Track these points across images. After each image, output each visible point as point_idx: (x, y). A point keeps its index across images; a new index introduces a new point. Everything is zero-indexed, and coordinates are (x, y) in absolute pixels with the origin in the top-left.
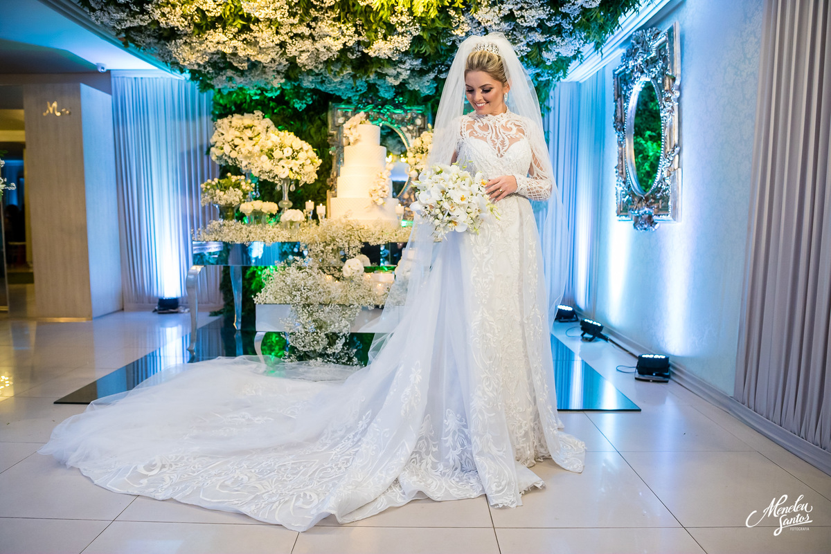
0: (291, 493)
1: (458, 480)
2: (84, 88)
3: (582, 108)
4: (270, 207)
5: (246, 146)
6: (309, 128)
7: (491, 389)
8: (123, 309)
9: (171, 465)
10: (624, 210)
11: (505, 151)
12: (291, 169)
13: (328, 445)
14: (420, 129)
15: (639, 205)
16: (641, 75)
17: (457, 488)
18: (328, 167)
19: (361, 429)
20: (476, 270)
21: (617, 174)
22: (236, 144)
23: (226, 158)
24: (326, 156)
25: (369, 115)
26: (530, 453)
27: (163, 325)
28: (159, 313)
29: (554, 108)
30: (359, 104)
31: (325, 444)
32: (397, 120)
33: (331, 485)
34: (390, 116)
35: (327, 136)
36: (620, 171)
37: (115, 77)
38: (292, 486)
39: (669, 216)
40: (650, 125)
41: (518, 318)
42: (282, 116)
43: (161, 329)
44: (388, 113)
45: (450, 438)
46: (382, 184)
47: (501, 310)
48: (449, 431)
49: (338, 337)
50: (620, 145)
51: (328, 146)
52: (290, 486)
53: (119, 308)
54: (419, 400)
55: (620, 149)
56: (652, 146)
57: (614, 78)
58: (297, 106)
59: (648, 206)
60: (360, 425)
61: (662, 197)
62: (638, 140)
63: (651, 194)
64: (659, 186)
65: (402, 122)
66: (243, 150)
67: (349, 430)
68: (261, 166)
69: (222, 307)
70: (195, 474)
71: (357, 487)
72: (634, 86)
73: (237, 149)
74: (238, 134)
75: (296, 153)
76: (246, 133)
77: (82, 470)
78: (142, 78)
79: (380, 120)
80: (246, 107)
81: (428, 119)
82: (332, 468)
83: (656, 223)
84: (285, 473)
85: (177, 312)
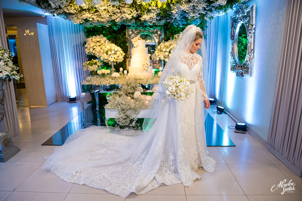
0: (121, 182)
1: (174, 176)
2: (38, 24)
3: (219, 26)
4: (108, 71)
5: (98, 49)
6: (119, 36)
7: (184, 148)
8: (57, 101)
9: (83, 171)
10: (233, 69)
11: (192, 68)
12: (115, 58)
13: (132, 163)
14: (159, 35)
15: (239, 68)
16: (241, 21)
17: (175, 180)
18: (126, 50)
19: (143, 158)
20: (180, 109)
21: (231, 55)
22: (94, 48)
23: (91, 53)
24: (126, 46)
25: (141, 30)
26: (196, 167)
27: (71, 107)
28: (70, 103)
29: (209, 26)
30: (137, 27)
31: (131, 162)
32: (151, 32)
33: (133, 179)
34: (148, 31)
35: (126, 39)
36: (232, 54)
37: (48, 18)
38: (122, 179)
39: (249, 75)
40: (244, 32)
41: (194, 124)
42: (109, 32)
43: (71, 108)
44: (148, 30)
45: (171, 162)
46: (147, 62)
47: (188, 122)
48: (171, 160)
49: (133, 121)
50: (233, 45)
51: (126, 43)
52: (121, 179)
53: (56, 101)
54: (161, 151)
55: (232, 46)
56: (245, 40)
57: (231, 19)
58: (115, 28)
59: (241, 70)
60: (142, 157)
61: (246, 67)
62: (240, 38)
63: (243, 65)
64: (246, 63)
65: (153, 33)
66: (97, 50)
67: (139, 158)
68: (104, 57)
69: (91, 100)
70: (91, 174)
71: (141, 181)
72: (238, 24)
73: (95, 50)
74: (95, 44)
75: (116, 52)
76: (98, 44)
77: (56, 174)
78: (58, 18)
79: (145, 32)
80: (96, 29)
81: (162, 32)
82: (134, 173)
83: (244, 76)
84: (119, 174)
85: (76, 102)
